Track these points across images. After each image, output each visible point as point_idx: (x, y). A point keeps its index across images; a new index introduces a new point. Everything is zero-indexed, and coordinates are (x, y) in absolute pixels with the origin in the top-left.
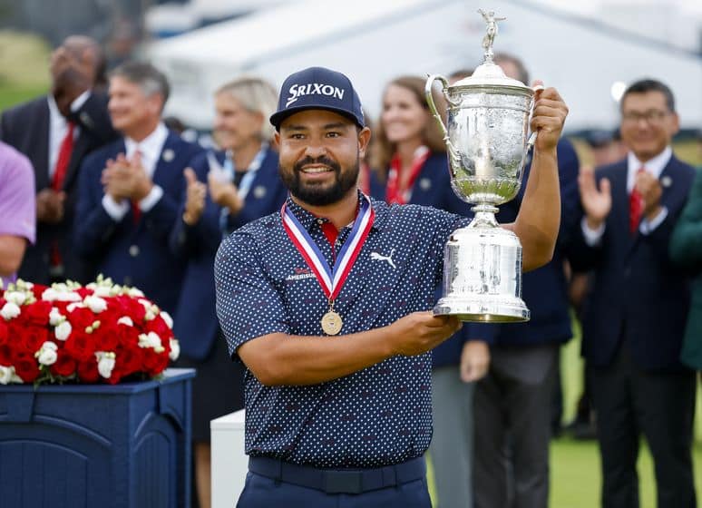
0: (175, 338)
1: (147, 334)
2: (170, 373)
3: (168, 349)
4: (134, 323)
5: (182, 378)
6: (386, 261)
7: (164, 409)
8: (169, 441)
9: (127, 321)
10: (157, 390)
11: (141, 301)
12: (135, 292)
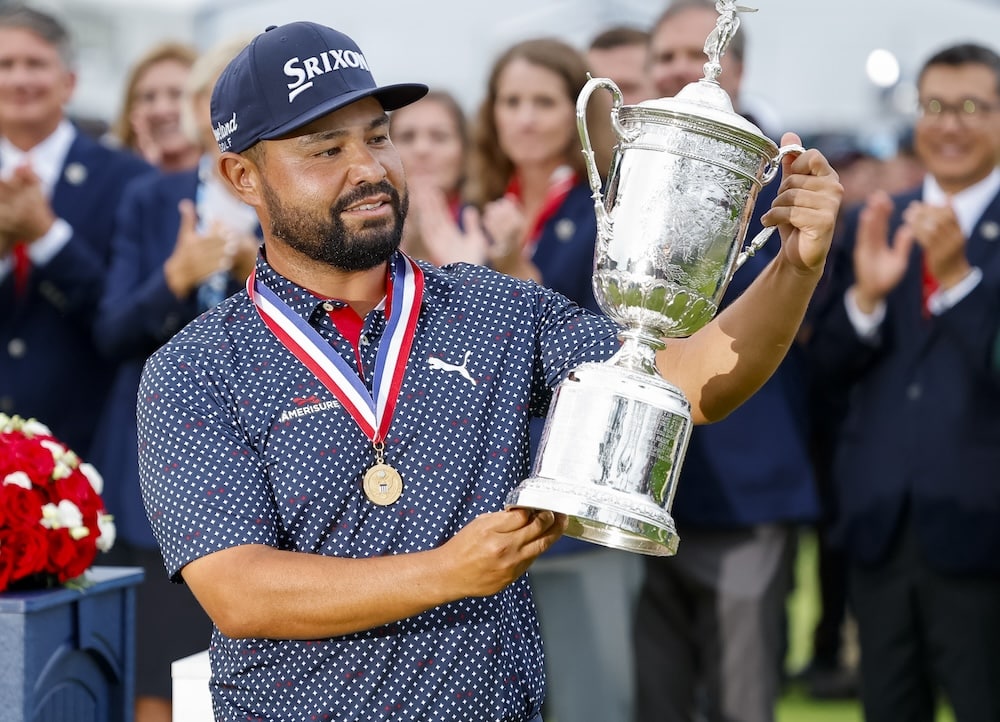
0: (107, 513)
1: (57, 504)
2: (98, 575)
3: (95, 532)
4: (34, 485)
5: (121, 584)
6: (457, 374)
7: (87, 641)
8: (95, 699)
9: (20, 480)
10: (74, 605)
11: (45, 444)
12: (34, 428)
